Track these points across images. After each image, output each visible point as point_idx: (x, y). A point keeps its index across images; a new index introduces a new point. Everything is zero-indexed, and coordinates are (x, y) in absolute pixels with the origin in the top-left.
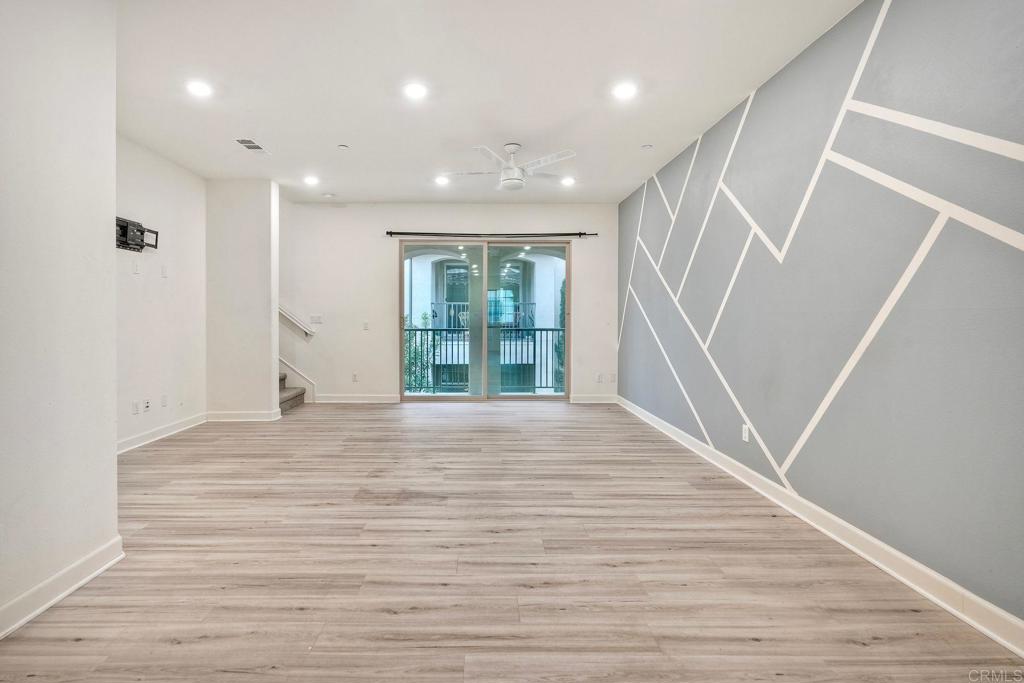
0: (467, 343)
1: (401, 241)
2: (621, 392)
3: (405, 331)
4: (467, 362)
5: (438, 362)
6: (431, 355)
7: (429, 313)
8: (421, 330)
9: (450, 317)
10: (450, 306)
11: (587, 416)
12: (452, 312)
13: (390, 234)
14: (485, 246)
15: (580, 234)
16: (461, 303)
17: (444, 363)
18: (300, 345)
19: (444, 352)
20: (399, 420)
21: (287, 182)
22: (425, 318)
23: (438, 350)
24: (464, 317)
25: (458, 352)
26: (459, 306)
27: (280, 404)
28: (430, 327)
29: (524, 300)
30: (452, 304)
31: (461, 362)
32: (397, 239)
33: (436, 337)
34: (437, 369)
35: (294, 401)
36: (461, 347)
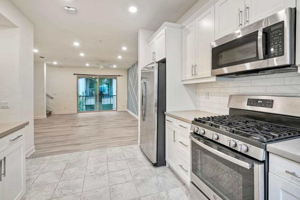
0: (94, 99)
1: (77, 76)
2: (128, 108)
3: (78, 96)
4: (94, 104)
5: (87, 104)
6: (85, 102)
7: (84, 91)
8: (82, 96)
9: (90, 92)
10: (90, 90)
11: (119, 113)
12: (91, 91)
13: (75, 74)
14: (98, 77)
15: (119, 76)
16: (93, 89)
17: (88, 104)
18: (50, 100)
19: (88, 102)
20: (77, 116)
21: (49, 63)
22: (83, 93)
23: (87, 101)
24: (94, 92)
25: (91, 101)
26: (93, 90)
27: (46, 114)
28: (84, 95)
29: (111, 88)
30: (91, 89)
31: (93, 104)
32: (76, 76)
33: (86, 98)
34: (86, 106)
35: (49, 114)
36: (93, 100)
